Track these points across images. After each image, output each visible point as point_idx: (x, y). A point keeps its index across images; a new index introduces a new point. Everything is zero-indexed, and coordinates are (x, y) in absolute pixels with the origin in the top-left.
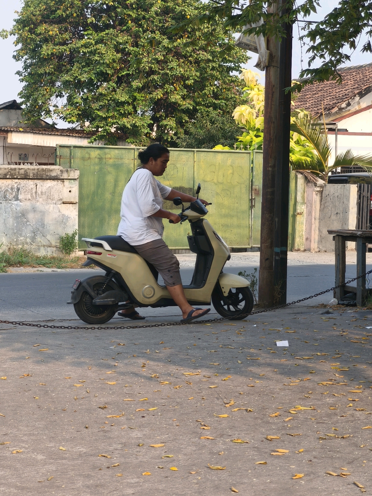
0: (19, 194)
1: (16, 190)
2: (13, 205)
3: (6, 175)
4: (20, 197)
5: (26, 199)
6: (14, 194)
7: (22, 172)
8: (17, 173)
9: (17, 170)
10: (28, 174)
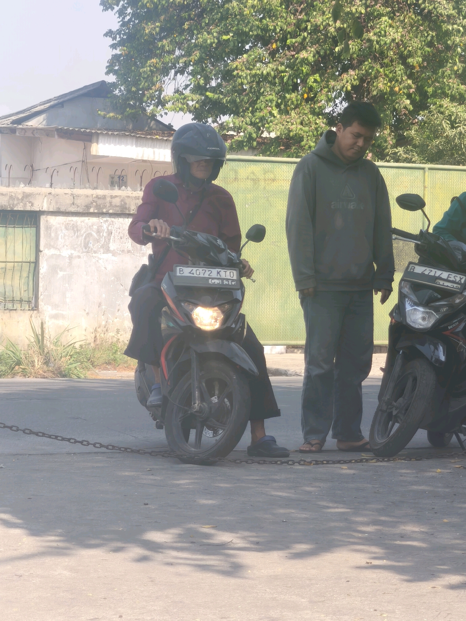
0: (111, 241)
1: (105, 234)
2: (100, 261)
3: (88, 207)
4: (113, 246)
5: (123, 251)
6: (102, 241)
7: (117, 201)
8: (108, 205)
9: (108, 199)
10: (127, 206)
